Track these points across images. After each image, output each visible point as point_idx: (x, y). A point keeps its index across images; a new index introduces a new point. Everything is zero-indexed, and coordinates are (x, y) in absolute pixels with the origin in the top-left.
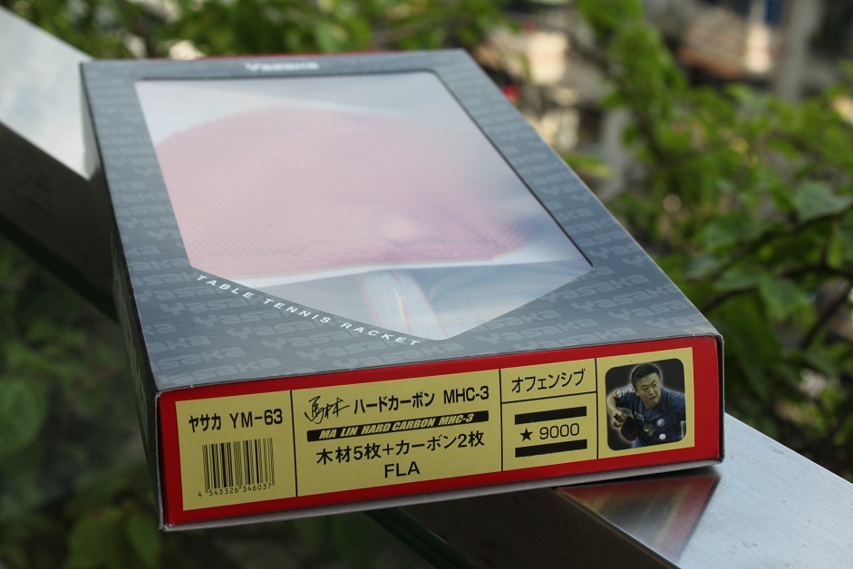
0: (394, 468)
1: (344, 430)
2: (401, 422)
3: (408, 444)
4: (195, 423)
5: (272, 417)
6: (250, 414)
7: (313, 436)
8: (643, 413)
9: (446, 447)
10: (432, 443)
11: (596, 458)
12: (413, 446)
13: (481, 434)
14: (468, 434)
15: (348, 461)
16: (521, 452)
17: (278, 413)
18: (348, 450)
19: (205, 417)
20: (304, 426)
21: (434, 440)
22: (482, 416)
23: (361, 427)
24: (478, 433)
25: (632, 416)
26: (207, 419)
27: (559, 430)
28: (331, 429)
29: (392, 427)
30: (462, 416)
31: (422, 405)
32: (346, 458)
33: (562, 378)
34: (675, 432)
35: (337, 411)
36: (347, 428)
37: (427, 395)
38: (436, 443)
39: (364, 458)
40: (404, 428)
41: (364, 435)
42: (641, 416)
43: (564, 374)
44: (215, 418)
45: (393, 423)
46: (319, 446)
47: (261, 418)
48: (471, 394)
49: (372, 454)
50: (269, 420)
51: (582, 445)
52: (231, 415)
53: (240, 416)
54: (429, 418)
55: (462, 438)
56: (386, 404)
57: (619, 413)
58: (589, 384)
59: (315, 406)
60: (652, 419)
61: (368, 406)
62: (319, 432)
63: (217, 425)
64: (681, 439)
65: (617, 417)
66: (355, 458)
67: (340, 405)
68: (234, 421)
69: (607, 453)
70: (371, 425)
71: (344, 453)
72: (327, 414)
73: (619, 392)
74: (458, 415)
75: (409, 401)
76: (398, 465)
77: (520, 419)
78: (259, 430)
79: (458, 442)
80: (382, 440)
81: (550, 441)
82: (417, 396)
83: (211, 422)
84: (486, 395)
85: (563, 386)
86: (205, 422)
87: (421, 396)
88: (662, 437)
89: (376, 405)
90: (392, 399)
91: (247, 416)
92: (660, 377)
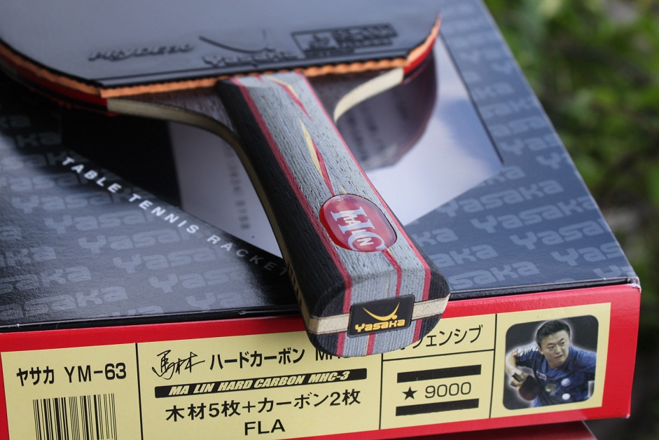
0: (256, 425)
1: (198, 386)
2: (265, 379)
3: (272, 402)
4: (24, 376)
5: (114, 372)
6: (88, 367)
7: (162, 392)
8: (545, 373)
9: (316, 405)
10: (300, 401)
11: (488, 417)
12: (278, 404)
13: (358, 392)
14: (342, 392)
15: (202, 418)
16: (401, 411)
17: (121, 367)
18: (202, 407)
19: (35, 369)
20: (152, 382)
21: (302, 398)
22: (359, 374)
23: (217, 384)
24: (353, 392)
25: (533, 375)
26: (38, 372)
27: (447, 389)
28: (183, 386)
29: (254, 384)
30: (336, 374)
31: (289, 361)
32: (200, 415)
33: (456, 335)
34: (580, 392)
35: (190, 367)
36: (201, 384)
38: (304, 401)
39: (221, 415)
40: (268, 385)
41: (222, 391)
42: (543, 376)
43: (457, 330)
44: (48, 371)
45: (255, 380)
46: (168, 403)
47: (101, 372)
49: (230, 411)
50: (110, 375)
51: (473, 404)
52: (66, 368)
53: (76, 370)
54: (297, 376)
55: (336, 396)
56: (247, 360)
57: (519, 372)
58: (486, 341)
59: (165, 360)
60: (557, 378)
61: (226, 361)
62: (169, 388)
63: (50, 378)
64: (587, 399)
65: (515, 376)
66: (211, 415)
67: (194, 360)
68: (70, 375)
69: (501, 412)
70: (229, 382)
71: (197, 410)
72: (178, 369)
73: (521, 350)
74: (331, 372)
75: (275, 357)
76: (259, 423)
77: (403, 377)
78: (98, 386)
79: (330, 400)
80: (242, 398)
81: (436, 400)
82: (284, 352)
83: (43, 376)
85: (456, 343)
86: (36, 375)
87: (289, 352)
88: (566, 396)
89: (236, 361)
90: (255, 355)
91: (84, 370)
92: (569, 334)
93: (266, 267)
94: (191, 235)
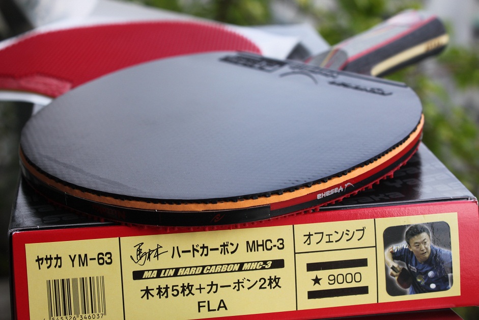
0: (206, 304)
1: (163, 271)
2: (211, 266)
3: (217, 285)
4: (41, 262)
5: (104, 259)
6: (86, 255)
7: (138, 275)
8: (416, 265)
9: (249, 288)
10: (237, 285)
11: (376, 302)
12: (221, 287)
13: (279, 279)
14: (267, 278)
15: (167, 297)
16: (312, 295)
17: (109, 256)
18: (167, 288)
19: (49, 257)
20: (131, 267)
21: (239, 282)
22: (279, 264)
23: (177, 270)
24: (275, 278)
25: (406, 268)
26: (51, 259)
27: (344, 278)
28: (153, 270)
29: (203, 270)
30: (262, 263)
31: (228, 252)
32: (165, 295)
33: (346, 234)
34: (443, 282)
35: (157, 256)
36: (166, 270)
37: (232, 244)
38: (240, 284)
39: (181, 295)
40: (213, 272)
41: (180, 276)
42: (414, 268)
43: (347, 230)
44: (57, 258)
45: (204, 267)
46: (142, 284)
47: (95, 259)
48: (269, 245)
49: (187, 292)
50: (101, 261)
51: (364, 290)
52: (70, 256)
53: (77, 257)
54: (234, 264)
55: (263, 281)
56: (198, 251)
57: (396, 265)
58: (369, 240)
59: (139, 250)
60: (424, 270)
61: (183, 252)
62: (142, 272)
63: (59, 264)
64: (449, 289)
65: (393, 268)
66: (173, 294)
67: (160, 251)
68: (73, 261)
69: (386, 298)
70: (186, 268)
71: (163, 290)
72: (149, 257)
73: (396, 247)
74: (258, 262)
75: (217, 249)
76: (208, 302)
77: (311, 267)
78: (93, 270)
79: (259, 284)
80: (195, 281)
81: (336, 286)
82: (224, 245)
83: (54, 262)
84: (282, 246)
85: (347, 240)
86: (49, 261)
87: (227, 245)
88: (433, 286)
89: (189, 251)
90: (203, 247)
91: (83, 257)
92: (429, 236)
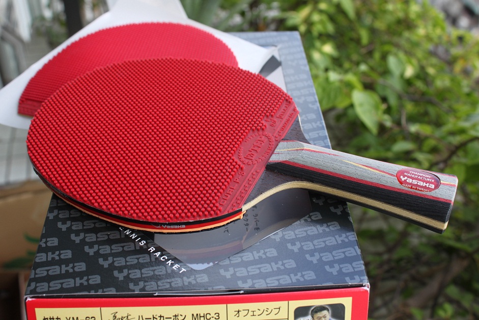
6: (77, 318)
17: (93, 319)
19: (52, 317)
31: (178, 319)
37: (181, 315)
43: (267, 309)
44: (58, 318)
48: (208, 317)
52: (66, 318)
53: (71, 319)
56: (156, 319)
58: (283, 314)
61: (146, 319)
67: (129, 317)
73: (303, 319)
75: (171, 318)
82: (176, 316)
84: (218, 317)
85: (267, 315)
89: (150, 319)
90: (161, 317)
92: (329, 313)
93: (174, 267)
94: (141, 247)
